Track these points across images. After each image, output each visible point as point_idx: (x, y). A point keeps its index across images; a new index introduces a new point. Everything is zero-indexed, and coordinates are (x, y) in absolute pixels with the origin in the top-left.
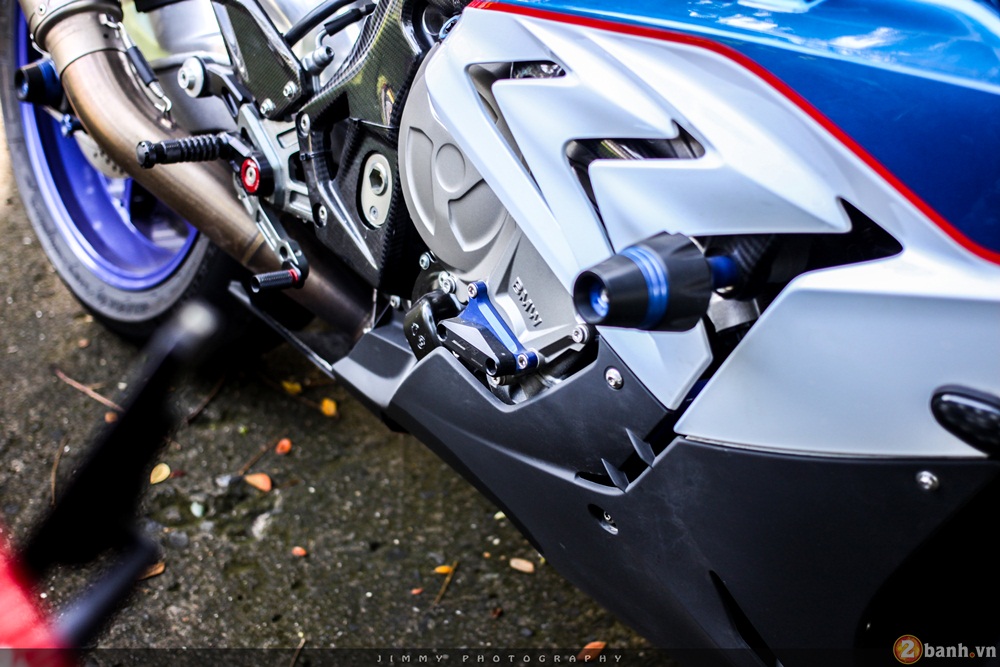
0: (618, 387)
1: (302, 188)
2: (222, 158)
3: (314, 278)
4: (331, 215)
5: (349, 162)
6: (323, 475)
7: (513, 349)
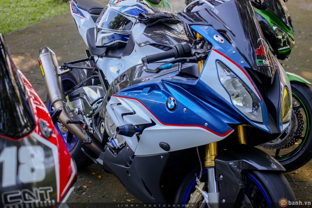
0: (128, 150)
1: (92, 128)
2: (80, 123)
3: (93, 144)
4: (96, 132)
5: (99, 123)
6: (96, 187)
7: (116, 146)
